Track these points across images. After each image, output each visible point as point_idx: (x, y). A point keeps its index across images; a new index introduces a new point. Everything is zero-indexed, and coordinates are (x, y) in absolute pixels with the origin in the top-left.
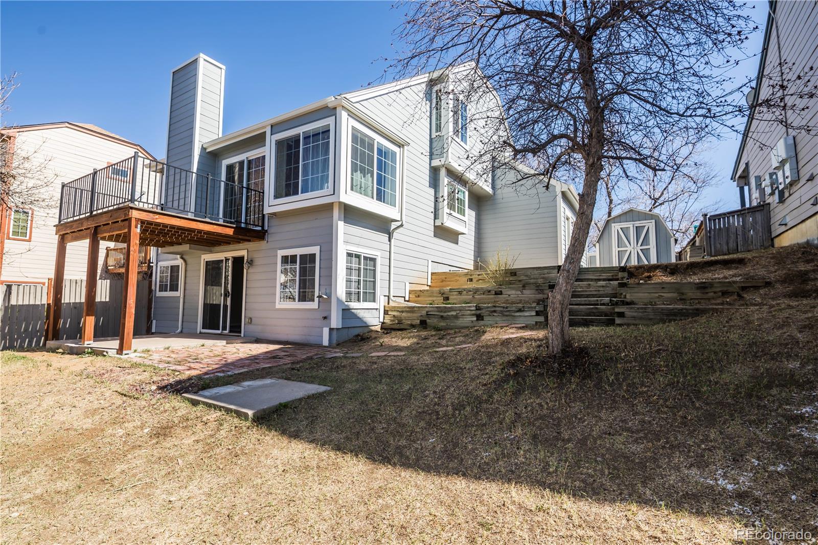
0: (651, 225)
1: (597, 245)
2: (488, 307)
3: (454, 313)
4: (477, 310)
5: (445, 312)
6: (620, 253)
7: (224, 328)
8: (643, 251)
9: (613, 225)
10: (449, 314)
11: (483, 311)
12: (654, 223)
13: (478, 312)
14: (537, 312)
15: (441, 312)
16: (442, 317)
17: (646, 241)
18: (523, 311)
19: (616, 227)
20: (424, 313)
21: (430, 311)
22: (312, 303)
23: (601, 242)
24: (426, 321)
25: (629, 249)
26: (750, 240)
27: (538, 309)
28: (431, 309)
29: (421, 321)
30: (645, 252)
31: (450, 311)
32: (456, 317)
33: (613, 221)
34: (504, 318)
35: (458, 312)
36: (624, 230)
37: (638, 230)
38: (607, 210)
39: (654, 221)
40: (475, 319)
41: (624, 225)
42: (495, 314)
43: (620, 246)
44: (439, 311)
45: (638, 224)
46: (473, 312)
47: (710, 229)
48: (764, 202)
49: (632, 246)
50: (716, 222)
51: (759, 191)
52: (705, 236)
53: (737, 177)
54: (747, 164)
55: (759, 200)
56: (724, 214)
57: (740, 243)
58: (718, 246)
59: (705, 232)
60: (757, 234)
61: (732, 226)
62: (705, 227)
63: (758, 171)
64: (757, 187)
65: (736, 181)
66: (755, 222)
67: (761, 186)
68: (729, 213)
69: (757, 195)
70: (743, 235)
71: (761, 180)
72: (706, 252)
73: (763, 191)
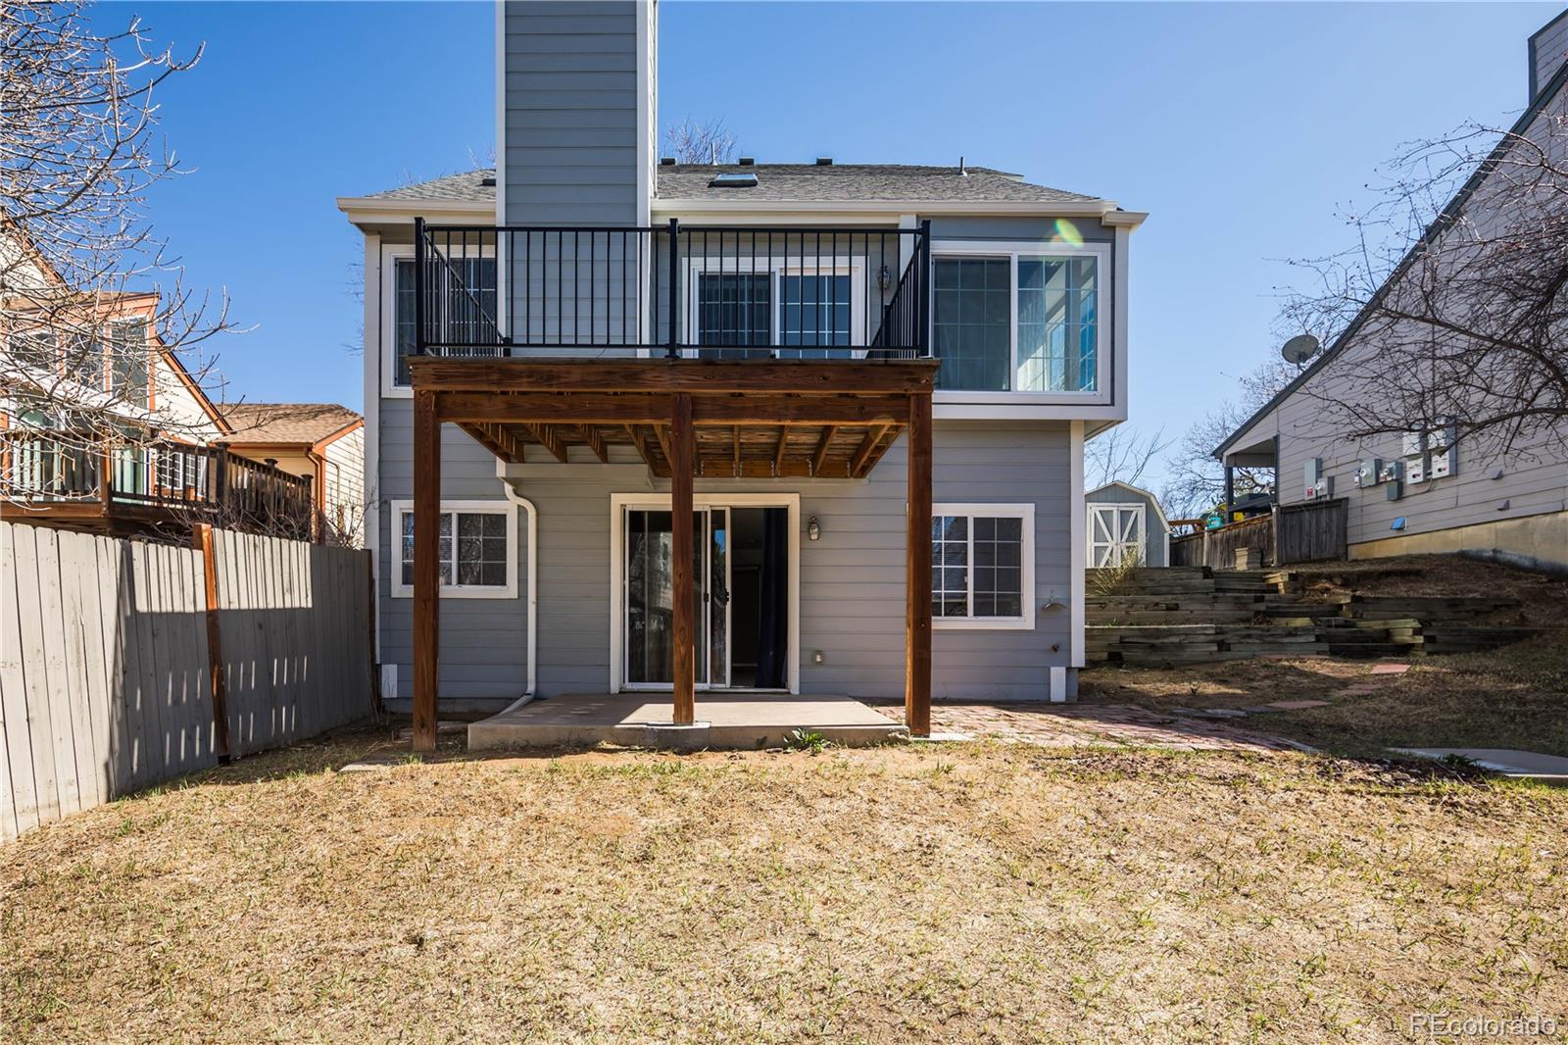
0: (1139, 510)
2: (1238, 630)
3: (1175, 640)
4: (1217, 633)
5: (1158, 638)
7: (718, 676)
9: (1088, 505)
10: (1165, 641)
11: (1228, 636)
12: (1144, 508)
13: (1220, 637)
14: (1317, 636)
15: (1151, 637)
16: (1152, 646)
17: (1133, 536)
18: (1295, 635)
19: (1092, 509)
20: (1115, 639)
21: (1129, 637)
22: (1016, 618)
24: (1119, 654)
25: (1111, 544)
26: (1323, 544)
27: (1317, 632)
28: (1127, 633)
29: (1109, 654)
30: (1130, 549)
31: (1168, 636)
32: (1180, 646)
34: (1267, 647)
35: (1182, 637)
36: (1104, 514)
37: (1124, 515)
39: (1144, 504)
40: (1215, 648)
41: (1106, 507)
42: (1250, 641)
43: (1098, 539)
44: (1145, 637)
45: (1124, 506)
46: (1212, 637)
47: (1282, 527)
48: (1332, 495)
49: (1115, 542)
50: (1288, 516)
51: (1326, 479)
52: (1275, 535)
53: (1227, 453)
54: (1276, 438)
55: (1325, 493)
56: (1299, 507)
57: (1313, 548)
58: (1289, 550)
59: (1275, 530)
60: (1331, 537)
61: (1307, 523)
62: (1274, 522)
63: (1317, 452)
64: (1319, 474)
65: (1224, 459)
66: (1331, 521)
67: (1324, 473)
68: (1305, 506)
69: (1322, 484)
70: (1318, 537)
71: (1325, 465)
72: (1275, 557)
73: (1331, 480)
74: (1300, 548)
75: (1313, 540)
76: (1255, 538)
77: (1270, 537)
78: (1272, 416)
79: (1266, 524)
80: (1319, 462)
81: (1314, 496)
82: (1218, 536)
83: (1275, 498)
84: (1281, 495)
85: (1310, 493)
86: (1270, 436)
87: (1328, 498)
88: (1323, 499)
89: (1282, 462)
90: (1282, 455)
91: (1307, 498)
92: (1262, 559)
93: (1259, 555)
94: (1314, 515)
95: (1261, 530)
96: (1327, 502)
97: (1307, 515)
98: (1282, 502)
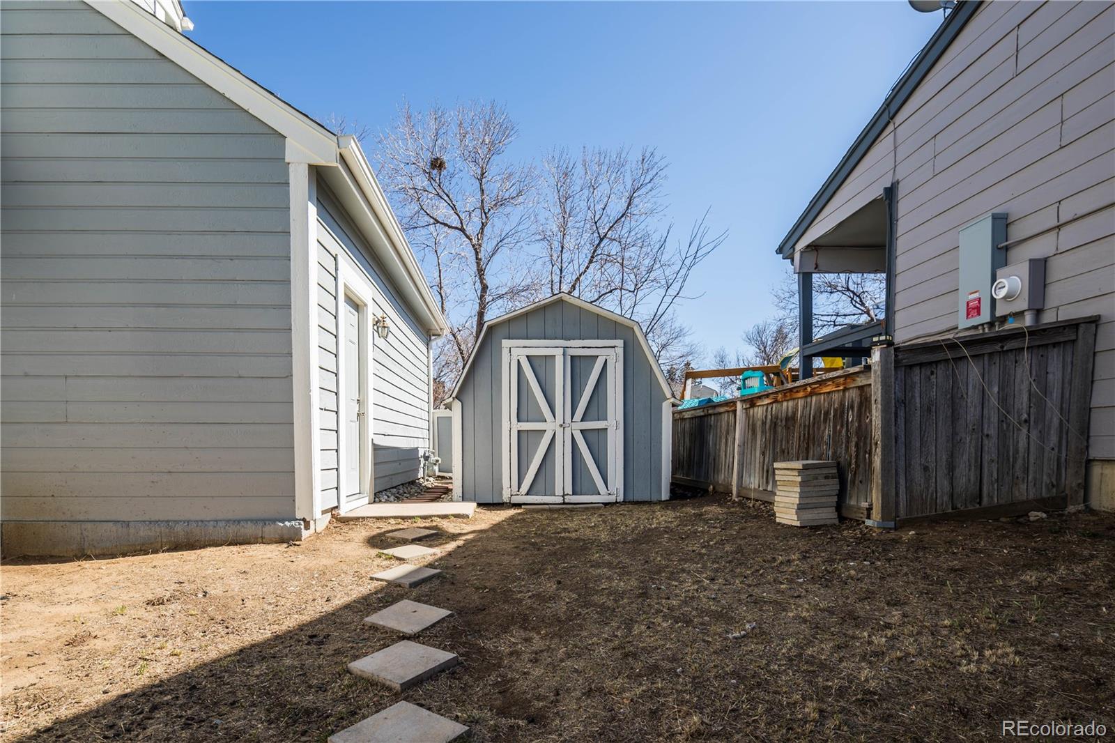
0: (610, 354)
1: (457, 406)
6: (524, 436)
8: (590, 436)
9: (506, 343)
12: (620, 351)
17: (596, 407)
19: (514, 352)
23: (468, 398)
25: (550, 426)
26: (1020, 462)
30: (591, 437)
33: (505, 330)
36: (536, 363)
37: (578, 366)
38: (477, 307)
39: (620, 343)
41: (540, 347)
43: (524, 416)
45: (578, 347)
47: (897, 406)
48: (1038, 312)
49: (559, 420)
50: (916, 375)
51: (1025, 268)
52: (877, 434)
53: (801, 245)
54: (891, 192)
55: (1022, 304)
56: (952, 346)
57: (991, 470)
58: (918, 475)
59: (876, 416)
60: (1043, 436)
61: (973, 398)
62: (876, 393)
63: (996, 201)
64: (1001, 254)
65: (797, 256)
66: (1045, 390)
67: (1014, 254)
68: (969, 343)
69: (1013, 282)
70: (1003, 435)
71: (1017, 233)
72: (876, 498)
73: (1040, 271)
74: (951, 468)
75: (991, 447)
76: (827, 433)
77: (863, 434)
78: (884, 146)
79: (853, 395)
80: (1002, 223)
81: (985, 316)
82: (759, 412)
83: (887, 326)
84: (900, 319)
85: (974, 309)
86: (877, 192)
87: (1028, 320)
88: (1011, 325)
89: (901, 263)
90: (901, 245)
91: (964, 322)
92: (842, 495)
93: (834, 485)
94: (995, 370)
95: (841, 412)
96: (1033, 332)
97: (973, 371)
98: (902, 336)
